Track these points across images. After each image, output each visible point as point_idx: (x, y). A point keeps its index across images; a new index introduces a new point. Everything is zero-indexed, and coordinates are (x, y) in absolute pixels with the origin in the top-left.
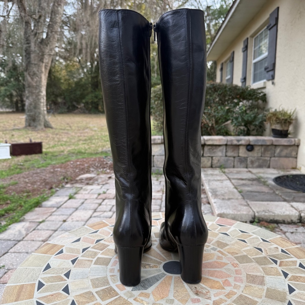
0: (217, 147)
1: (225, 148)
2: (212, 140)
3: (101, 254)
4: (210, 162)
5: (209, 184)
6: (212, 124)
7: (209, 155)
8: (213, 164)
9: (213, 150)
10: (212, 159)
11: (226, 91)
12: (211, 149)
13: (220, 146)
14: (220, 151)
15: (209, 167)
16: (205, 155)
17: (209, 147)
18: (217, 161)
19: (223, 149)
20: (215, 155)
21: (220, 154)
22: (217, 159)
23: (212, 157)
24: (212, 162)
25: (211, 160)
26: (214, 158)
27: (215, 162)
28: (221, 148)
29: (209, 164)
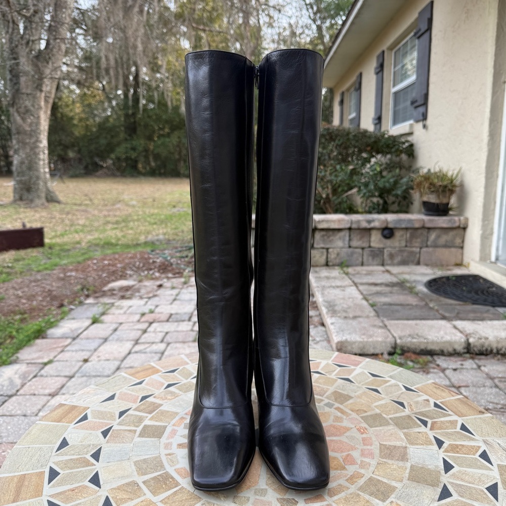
0: (336, 232)
1: (347, 234)
2: (327, 221)
3: (150, 419)
4: (324, 257)
5: (323, 294)
6: (328, 195)
7: (322, 246)
8: (329, 260)
9: (329, 237)
10: (328, 252)
11: (348, 139)
12: (326, 235)
13: (339, 230)
14: (340, 238)
15: (323, 266)
16: (315, 246)
17: (323, 233)
18: (335, 256)
19: (345, 235)
20: (332, 246)
21: (340, 244)
22: (335, 251)
23: (327, 249)
24: (327, 258)
25: (325, 254)
26: (330, 250)
27: (332, 256)
28: (342, 234)
29: (323, 260)
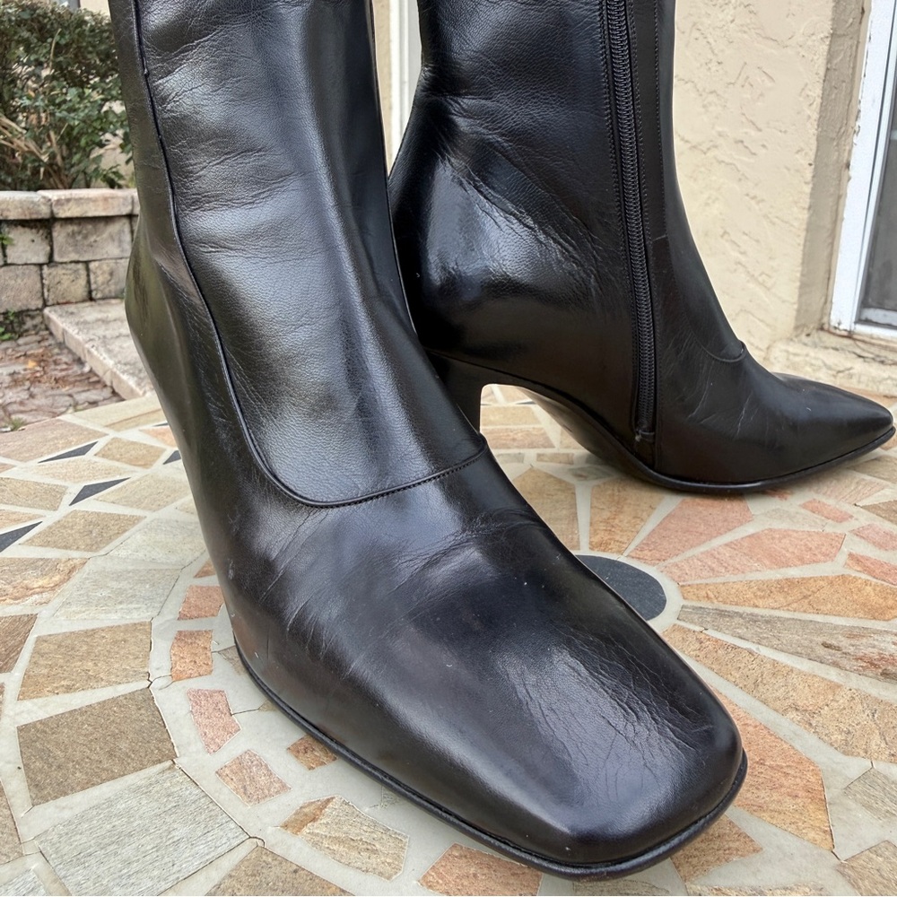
0: (101, 225)
1: (127, 229)
2: (79, 201)
4: (83, 281)
6: (53, 156)
7: (74, 257)
8: (93, 287)
9: (86, 237)
10: (88, 269)
12: (80, 233)
13: (108, 220)
14: (112, 237)
15: (84, 301)
16: (57, 258)
17: (70, 228)
18: (107, 276)
19: (121, 232)
20: (98, 257)
21: (112, 250)
22: (105, 268)
23: (87, 263)
24: (89, 282)
25: (83, 273)
26: (92, 266)
27: (99, 279)
28: (114, 228)
29: (79, 289)
